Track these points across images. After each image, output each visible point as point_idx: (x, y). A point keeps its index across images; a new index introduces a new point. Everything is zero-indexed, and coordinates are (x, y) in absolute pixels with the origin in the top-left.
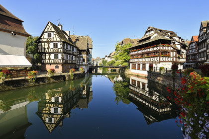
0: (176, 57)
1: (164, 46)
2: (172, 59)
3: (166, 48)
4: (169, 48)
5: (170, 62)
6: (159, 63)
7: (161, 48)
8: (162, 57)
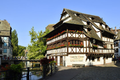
0: (90, 47)
1: (72, 32)
2: (85, 49)
3: (77, 36)
4: (81, 36)
5: (83, 53)
6: (67, 55)
7: (69, 35)
8: (71, 47)
